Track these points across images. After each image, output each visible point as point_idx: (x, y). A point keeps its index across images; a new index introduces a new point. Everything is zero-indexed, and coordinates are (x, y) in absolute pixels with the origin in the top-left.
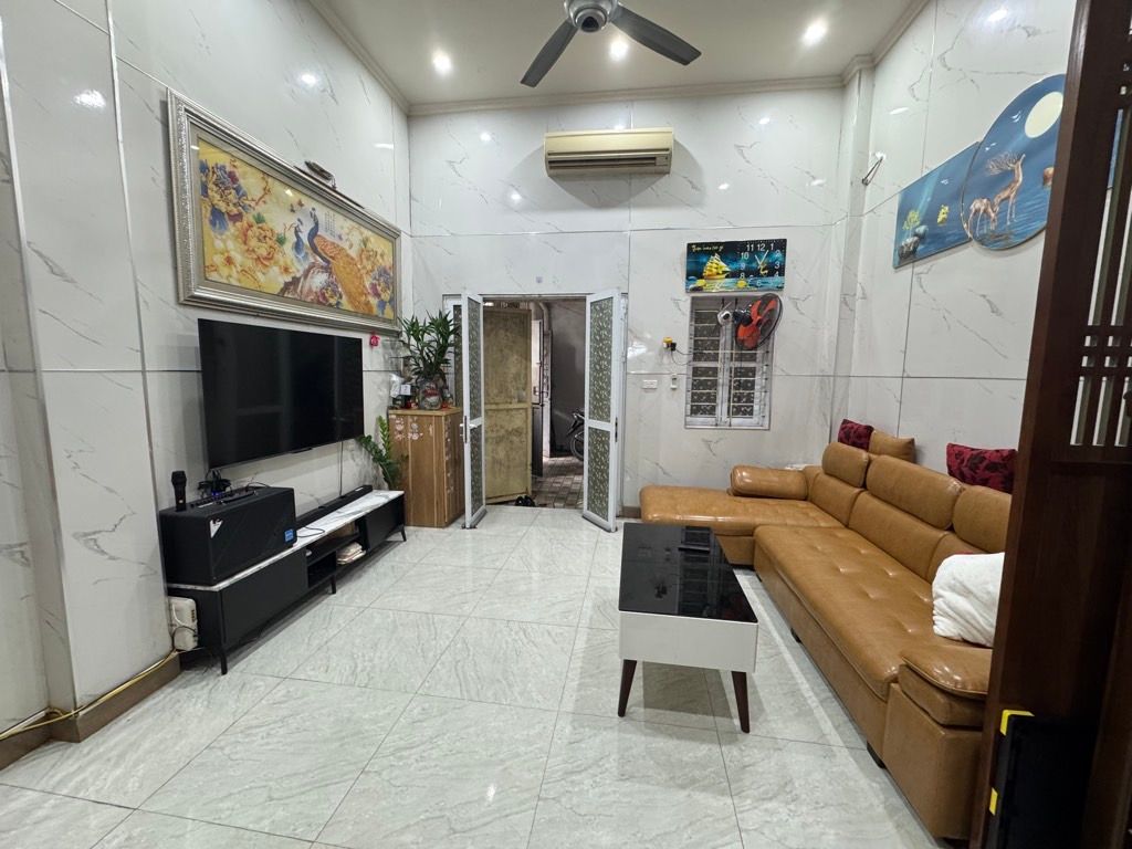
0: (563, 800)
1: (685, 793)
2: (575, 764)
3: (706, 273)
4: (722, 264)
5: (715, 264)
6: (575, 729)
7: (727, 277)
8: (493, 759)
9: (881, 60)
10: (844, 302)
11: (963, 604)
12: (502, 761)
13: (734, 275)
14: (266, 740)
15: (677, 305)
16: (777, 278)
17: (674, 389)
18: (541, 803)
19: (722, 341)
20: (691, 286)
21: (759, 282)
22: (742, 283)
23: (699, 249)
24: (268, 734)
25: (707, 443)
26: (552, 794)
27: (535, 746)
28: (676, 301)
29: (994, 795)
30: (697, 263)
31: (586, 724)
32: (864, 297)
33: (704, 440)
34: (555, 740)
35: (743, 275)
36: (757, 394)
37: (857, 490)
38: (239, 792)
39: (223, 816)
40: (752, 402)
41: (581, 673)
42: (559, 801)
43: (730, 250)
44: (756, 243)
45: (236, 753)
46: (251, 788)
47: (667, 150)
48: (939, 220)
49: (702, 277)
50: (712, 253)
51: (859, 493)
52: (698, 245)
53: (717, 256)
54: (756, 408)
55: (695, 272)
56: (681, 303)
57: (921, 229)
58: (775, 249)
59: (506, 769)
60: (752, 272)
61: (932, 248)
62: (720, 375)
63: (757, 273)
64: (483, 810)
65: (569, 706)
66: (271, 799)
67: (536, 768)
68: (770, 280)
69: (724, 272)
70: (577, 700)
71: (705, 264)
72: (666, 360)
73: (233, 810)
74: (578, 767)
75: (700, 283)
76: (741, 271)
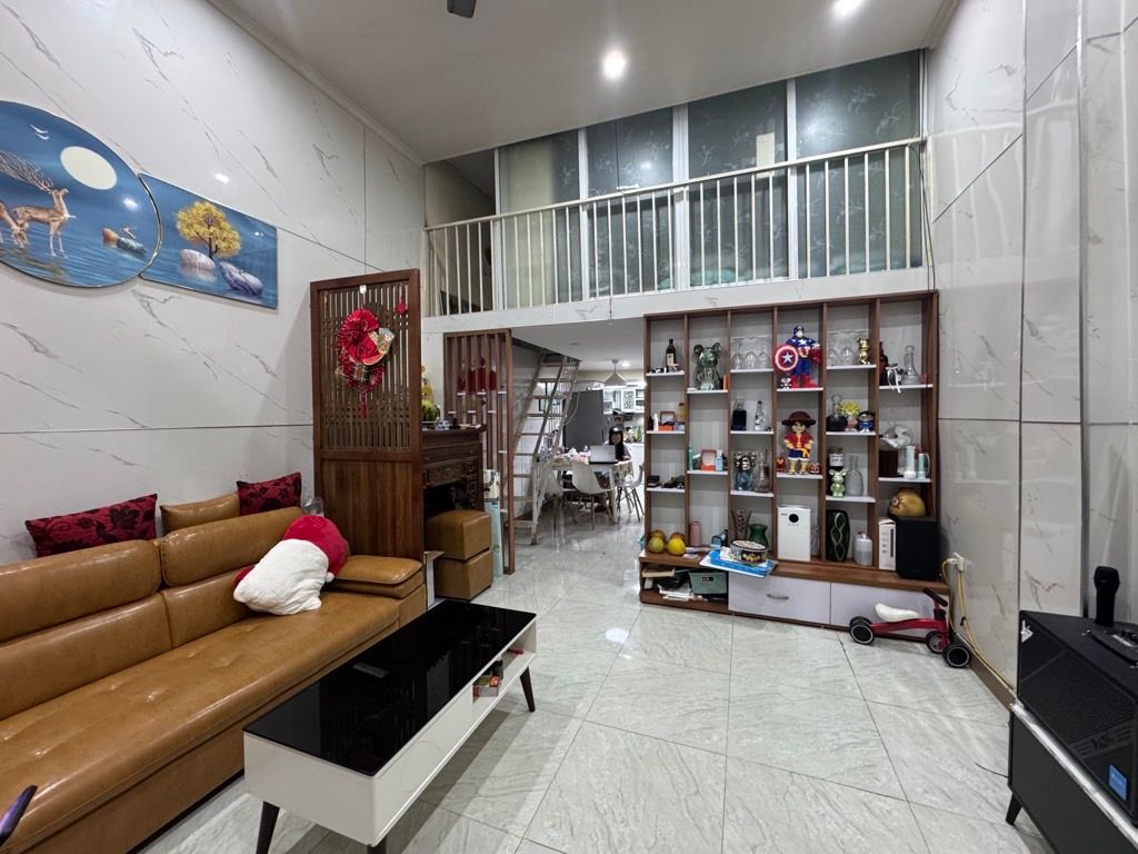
41: (550, 754)
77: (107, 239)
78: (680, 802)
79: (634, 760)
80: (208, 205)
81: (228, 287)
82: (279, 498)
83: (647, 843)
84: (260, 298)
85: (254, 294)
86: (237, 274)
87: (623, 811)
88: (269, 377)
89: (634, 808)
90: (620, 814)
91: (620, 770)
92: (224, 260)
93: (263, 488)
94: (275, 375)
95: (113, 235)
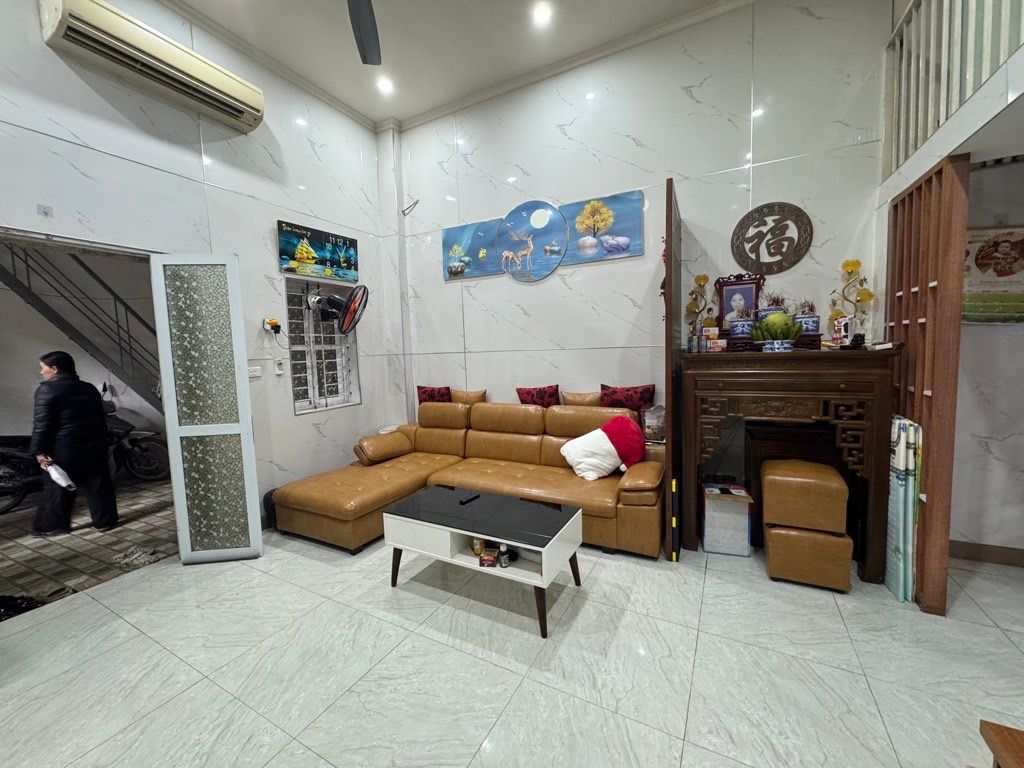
0: (619, 696)
1: (621, 629)
2: (586, 679)
3: (298, 256)
4: (311, 249)
5: (304, 248)
6: (549, 670)
7: (316, 263)
8: (566, 743)
9: (407, 130)
10: (402, 298)
11: (594, 461)
12: (571, 734)
13: (322, 262)
14: (790, 734)
15: (273, 284)
16: (352, 272)
17: (279, 375)
18: (620, 712)
19: (306, 325)
20: (285, 266)
21: (341, 273)
22: (329, 271)
23: (289, 229)
24: (781, 734)
25: (317, 426)
26: (612, 702)
27: (560, 703)
28: (270, 279)
29: (674, 519)
30: (289, 243)
31: (546, 661)
32: (417, 296)
33: (314, 425)
34: (557, 687)
35: (328, 264)
36: (339, 374)
37: (464, 431)
38: (857, 738)
39: (885, 744)
40: (336, 381)
41: (484, 648)
42: (620, 699)
43: (318, 238)
44: (337, 237)
45: (816, 758)
46: (848, 729)
47: (258, 111)
48: (480, 256)
49: (294, 259)
50: (301, 237)
51: (466, 433)
52: (288, 224)
53: (306, 241)
54: (340, 386)
55: (286, 252)
56: (276, 283)
57: (467, 259)
58: (350, 247)
59: (581, 733)
60: (335, 263)
61: (476, 273)
62: (308, 358)
63: (339, 265)
64: (622, 760)
65: (523, 668)
66: (849, 711)
67: (585, 709)
68: (348, 272)
69: (314, 258)
70: (517, 660)
71: (296, 246)
72: (266, 344)
73: (875, 737)
74: (589, 677)
75: (293, 264)
76: (327, 260)
77: (546, 251)
78: (392, 742)
79: (457, 712)
80: (592, 202)
81: (605, 252)
82: (624, 400)
83: (370, 702)
84: (629, 251)
85: (624, 250)
86: (610, 240)
87: (405, 691)
88: (636, 310)
89: (403, 700)
90: (403, 689)
91: (447, 697)
92: (603, 235)
93: (615, 391)
94: (641, 308)
95: (548, 248)
